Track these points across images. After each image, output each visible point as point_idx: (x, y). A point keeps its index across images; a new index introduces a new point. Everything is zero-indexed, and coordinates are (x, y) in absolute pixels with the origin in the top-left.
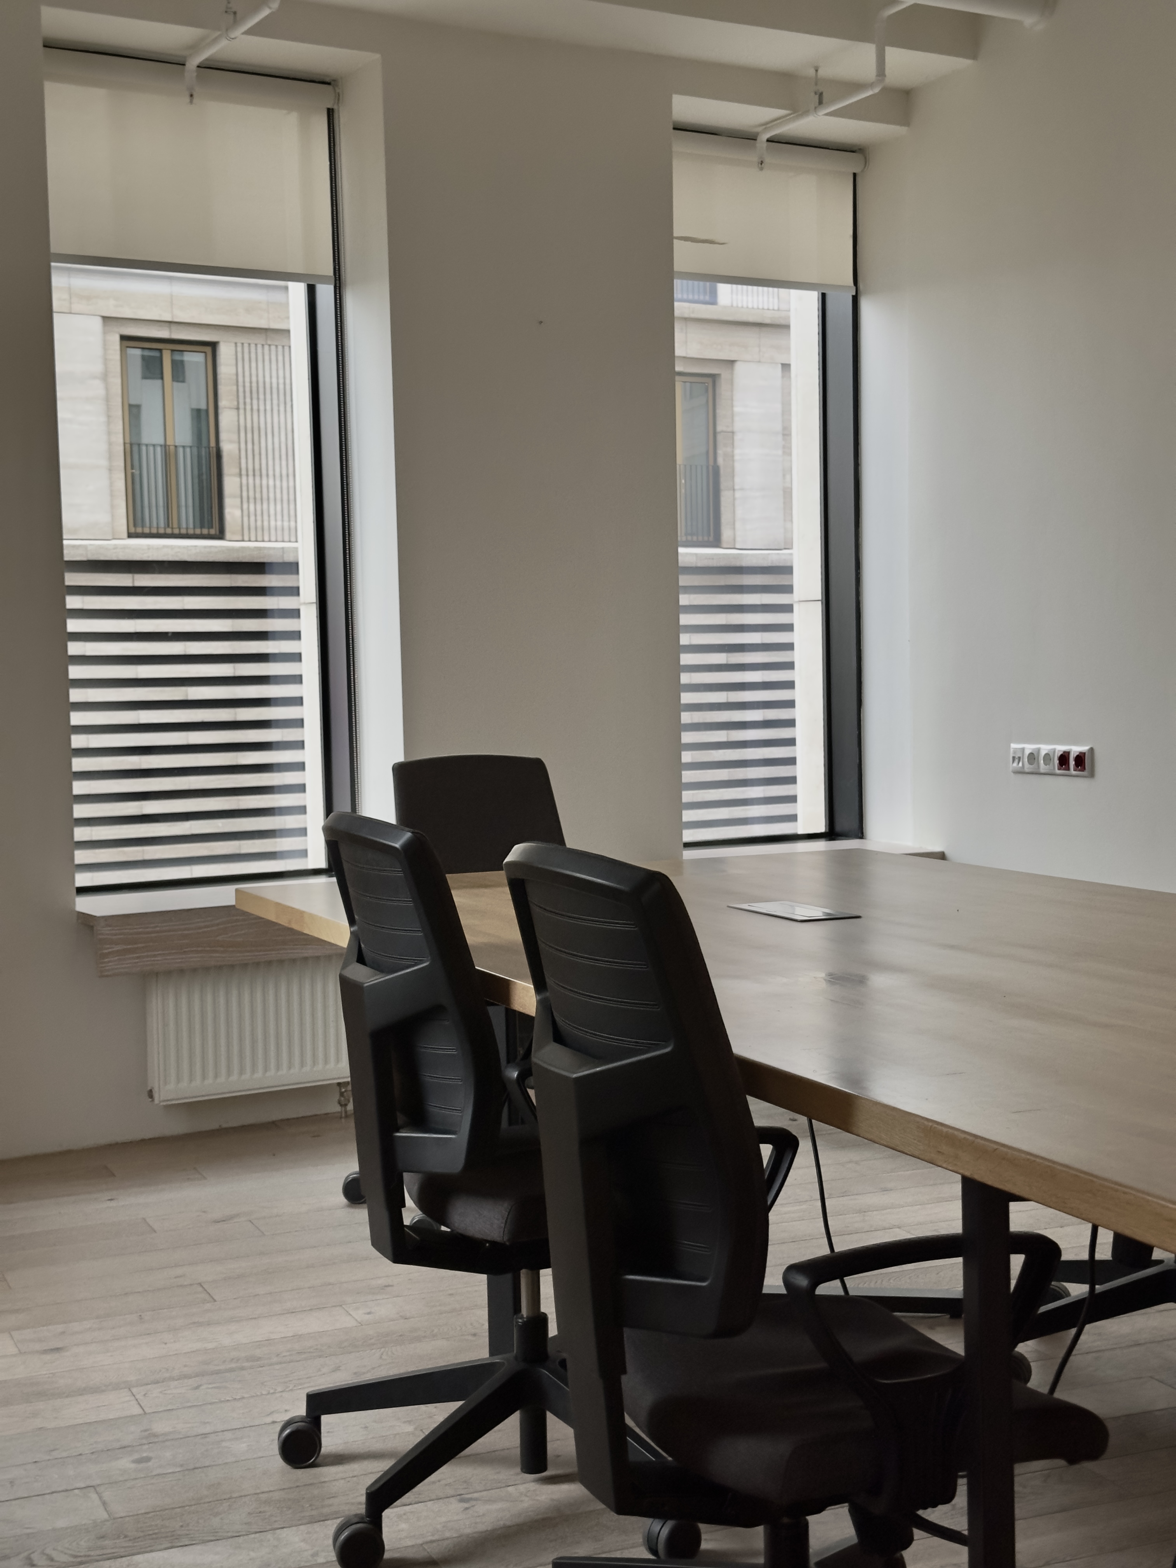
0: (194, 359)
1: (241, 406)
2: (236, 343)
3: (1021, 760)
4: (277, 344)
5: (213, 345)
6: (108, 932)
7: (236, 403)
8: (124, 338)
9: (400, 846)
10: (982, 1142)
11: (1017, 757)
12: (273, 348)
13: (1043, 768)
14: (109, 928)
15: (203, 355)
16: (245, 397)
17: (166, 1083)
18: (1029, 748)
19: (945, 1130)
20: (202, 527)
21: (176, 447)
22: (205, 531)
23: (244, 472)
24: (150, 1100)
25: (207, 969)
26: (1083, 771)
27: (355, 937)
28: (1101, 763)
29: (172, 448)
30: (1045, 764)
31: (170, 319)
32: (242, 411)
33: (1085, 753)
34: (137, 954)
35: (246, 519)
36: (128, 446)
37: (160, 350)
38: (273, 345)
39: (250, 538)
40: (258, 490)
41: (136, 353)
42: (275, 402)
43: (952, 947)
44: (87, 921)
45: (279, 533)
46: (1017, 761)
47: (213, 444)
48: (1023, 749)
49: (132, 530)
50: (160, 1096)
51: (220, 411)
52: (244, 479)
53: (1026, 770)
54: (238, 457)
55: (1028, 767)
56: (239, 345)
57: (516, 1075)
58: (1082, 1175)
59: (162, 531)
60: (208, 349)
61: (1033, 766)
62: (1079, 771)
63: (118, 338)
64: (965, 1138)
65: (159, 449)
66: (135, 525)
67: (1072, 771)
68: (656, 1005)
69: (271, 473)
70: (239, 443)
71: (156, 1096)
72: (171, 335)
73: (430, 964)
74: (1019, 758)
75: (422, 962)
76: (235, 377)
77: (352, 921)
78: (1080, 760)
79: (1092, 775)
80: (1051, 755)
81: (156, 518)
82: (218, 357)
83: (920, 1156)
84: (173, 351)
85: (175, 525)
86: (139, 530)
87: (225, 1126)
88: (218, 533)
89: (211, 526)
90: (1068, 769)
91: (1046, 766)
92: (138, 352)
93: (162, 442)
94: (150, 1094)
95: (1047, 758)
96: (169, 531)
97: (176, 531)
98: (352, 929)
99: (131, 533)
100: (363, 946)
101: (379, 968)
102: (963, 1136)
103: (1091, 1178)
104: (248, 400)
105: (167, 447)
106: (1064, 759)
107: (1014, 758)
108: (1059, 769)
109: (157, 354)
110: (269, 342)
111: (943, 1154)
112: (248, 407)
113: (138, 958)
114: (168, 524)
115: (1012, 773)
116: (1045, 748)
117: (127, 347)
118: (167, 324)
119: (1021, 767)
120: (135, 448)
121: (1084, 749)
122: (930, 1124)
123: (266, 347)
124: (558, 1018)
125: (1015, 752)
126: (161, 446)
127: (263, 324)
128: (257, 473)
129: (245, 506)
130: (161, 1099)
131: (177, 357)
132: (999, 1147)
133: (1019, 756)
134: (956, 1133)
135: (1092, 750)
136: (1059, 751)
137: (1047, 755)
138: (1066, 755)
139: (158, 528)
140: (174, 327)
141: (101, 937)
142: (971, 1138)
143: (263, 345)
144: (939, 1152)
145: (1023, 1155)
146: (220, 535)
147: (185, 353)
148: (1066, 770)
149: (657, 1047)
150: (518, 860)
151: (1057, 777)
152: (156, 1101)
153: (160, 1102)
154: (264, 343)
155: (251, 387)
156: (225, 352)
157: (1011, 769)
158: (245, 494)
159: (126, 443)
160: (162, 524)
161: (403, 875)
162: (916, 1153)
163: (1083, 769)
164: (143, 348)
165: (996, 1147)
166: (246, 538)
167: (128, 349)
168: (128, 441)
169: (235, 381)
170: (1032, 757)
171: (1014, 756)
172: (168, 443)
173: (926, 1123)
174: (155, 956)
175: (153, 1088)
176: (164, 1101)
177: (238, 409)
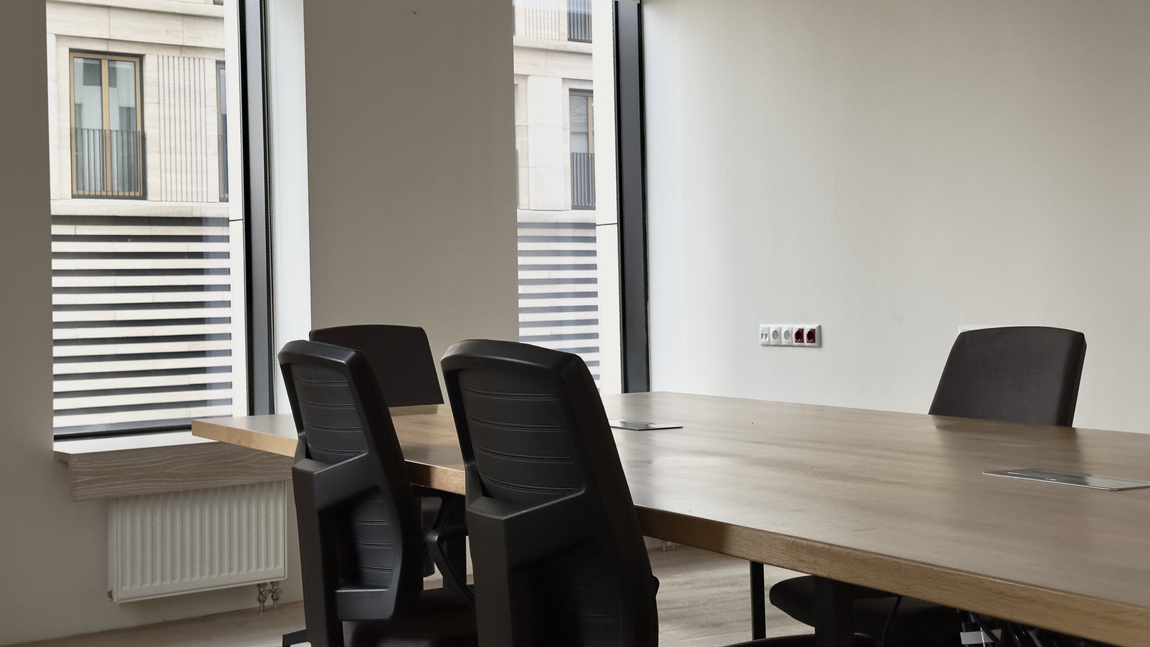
0: (124, 68)
1: (162, 102)
2: (158, 56)
3: (768, 335)
4: (189, 57)
5: (141, 57)
6: (80, 466)
7: (157, 99)
8: (71, 50)
9: (346, 362)
10: (837, 548)
11: (764, 334)
12: (186, 60)
13: (784, 341)
14: (81, 463)
15: (133, 64)
16: (164, 96)
17: (122, 586)
18: (773, 328)
19: (805, 542)
20: (130, 190)
21: (111, 131)
22: (132, 194)
23: (163, 150)
24: (110, 599)
25: (157, 495)
26: (814, 343)
27: (303, 440)
28: (827, 337)
29: (108, 132)
30: (786, 338)
31: (108, 37)
32: (162, 105)
33: (814, 330)
34: (102, 483)
35: (164, 184)
36: (73, 131)
37: (100, 60)
38: (187, 57)
39: (166, 199)
40: (173, 163)
41: (80, 62)
42: (187, 99)
43: (758, 443)
44: (63, 459)
45: (189, 195)
46: (764, 337)
47: (139, 129)
48: (769, 329)
49: (75, 193)
50: (117, 596)
51: (145, 105)
52: (163, 155)
53: (772, 343)
54: (158, 139)
55: (773, 341)
56: (161, 57)
57: (437, 538)
58: (924, 566)
59: (98, 193)
60: (137, 60)
61: (776, 340)
62: (811, 343)
63: (67, 51)
64: (822, 547)
65: (97, 134)
66: (77, 189)
67: (805, 343)
68: (570, 459)
69: (183, 151)
70: (160, 128)
71: (115, 596)
72: (108, 49)
73: (368, 454)
74: (766, 335)
75: (360, 453)
76: (157, 80)
77: (300, 427)
78: (811, 335)
79: (820, 345)
80: (790, 331)
81: (94, 185)
82: (144, 66)
83: (785, 566)
84: (109, 60)
85: (109, 189)
86: (81, 193)
87: (168, 619)
88: (142, 195)
89: (136, 190)
90: (803, 341)
91: (786, 340)
92: (81, 61)
93: (100, 128)
94: (110, 595)
95: (787, 333)
96: (104, 193)
97: (110, 194)
98: (299, 435)
99: (75, 195)
100: (309, 445)
101: (323, 460)
102: (821, 545)
103: (930, 567)
104: (167, 97)
105: (104, 131)
106: (799, 335)
107: (762, 335)
108: (796, 342)
109: (97, 63)
110: (183, 55)
111: (804, 561)
112: (167, 103)
113: (103, 486)
114: (103, 188)
115: (761, 346)
116: (785, 328)
117: (74, 57)
118: (106, 41)
119: (767, 341)
120: (79, 131)
121: (814, 326)
122: (793, 539)
123: (181, 59)
124: (485, 480)
125: (763, 331)
126: (99, 130)
127: (180, 42)
128: (173, 151)
129: (163, 175)
130: (119, 598)
131: (112, 65)
132: (851, 551)
133: (766, 333)
134: (815, 544)
135: (820, 327)
136: (796, 328)
137: (787, 332)
138: (801, 331)
139: (95, 191)
140: (110, 43)
141: (73, 470)
142: (829, 547)
143: (179, 58)
144: (800, 560)
145: (872, 555)
146: (144, 196)
147: (117, 62)
148: (801, 342)
149: (571, 492)
150: (456, 354)
151: (795, 347)
152: (115, 600)
153: (118, 601)
154: (179, 56)
155: (169, 88)
156: (150, 62)
157: (760, 343)
158: (163, 167)
159: (72, 128)
160: (99, 188)
161: (347, 385)
162: (782, 563)
163: (814, 341)
164: (85, 58)
165: (849, 551)
166: (164, 199)
167: (75, 59)
168: (73, 126)
169: (157, 83)
170: (776, 334)
171: (762, 333)
172: (104, 128)
173: (790, 539)
174: (117, 485)
175: (112, 590)
176: (121, 600)
177: (159, 103)
